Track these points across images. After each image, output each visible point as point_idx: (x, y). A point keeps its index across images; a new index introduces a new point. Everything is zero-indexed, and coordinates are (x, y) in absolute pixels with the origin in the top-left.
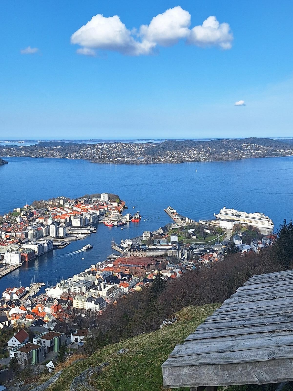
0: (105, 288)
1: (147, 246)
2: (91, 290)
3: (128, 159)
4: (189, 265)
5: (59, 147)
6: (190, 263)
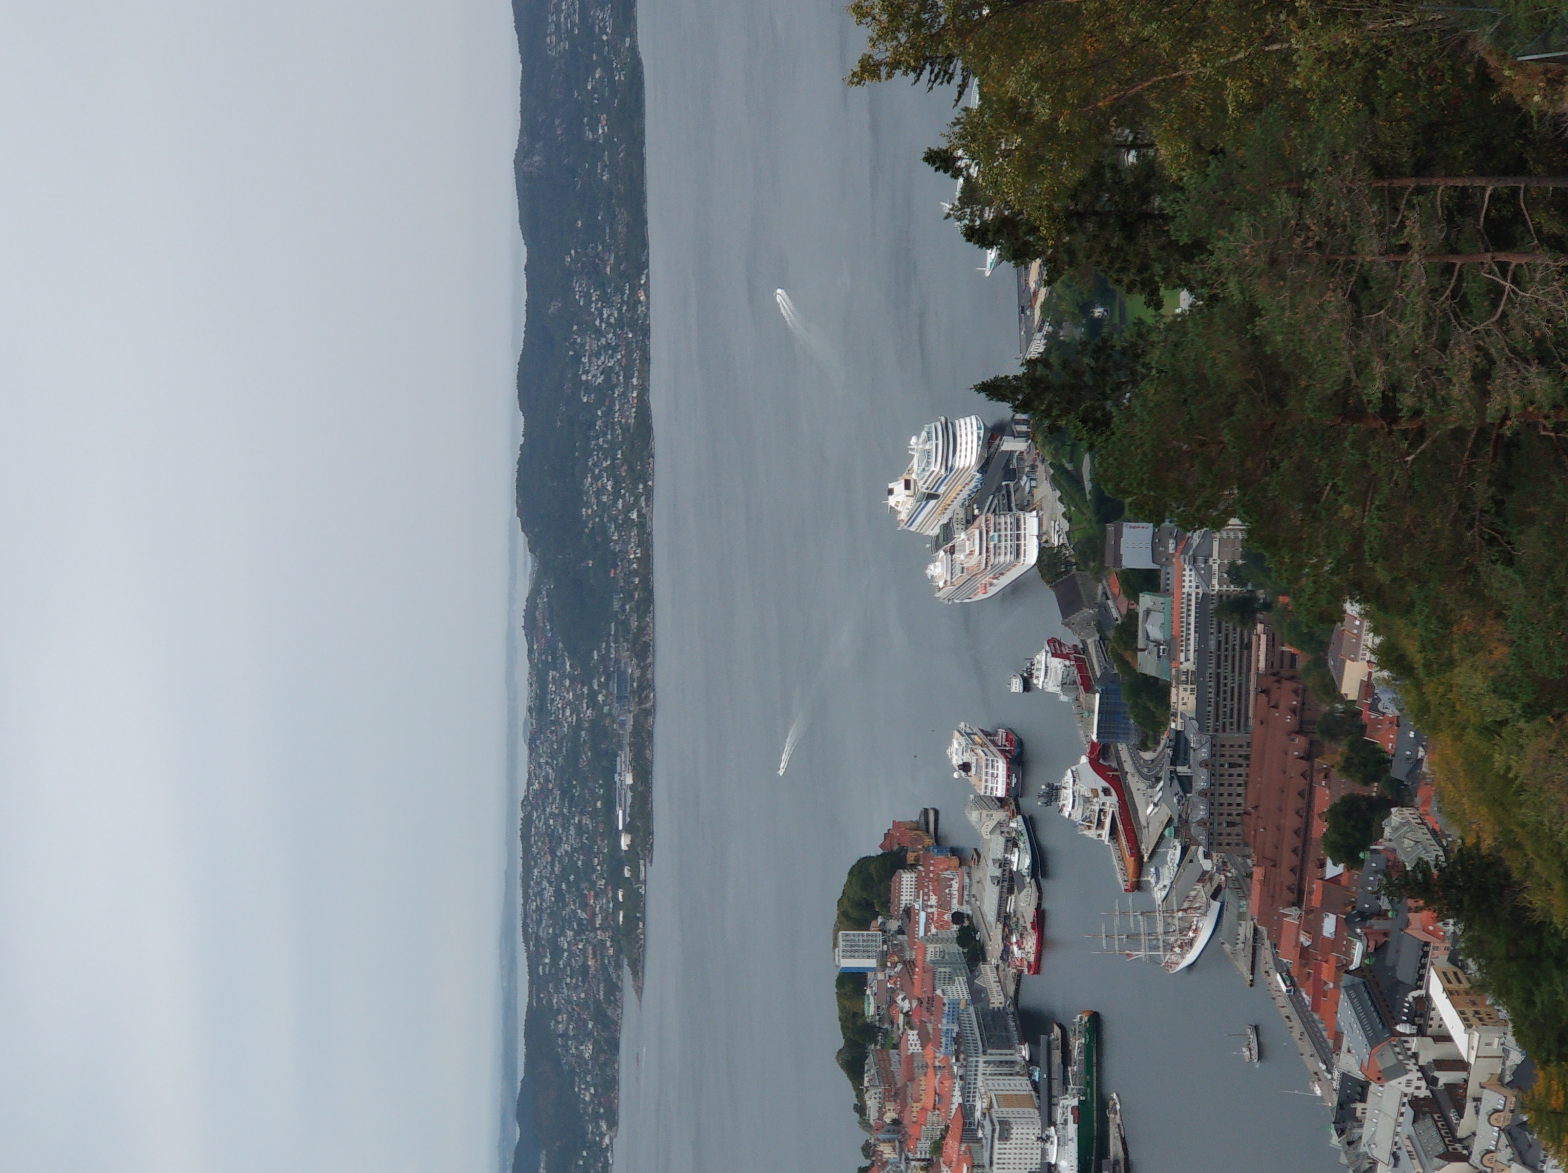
1: (1178, 725)
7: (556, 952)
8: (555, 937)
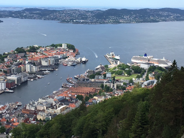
0: (59, 107)
1: (90, 80)
2: (49, 109)
3: (83, 21)
4: (117, 93)
5: (38, 12)
6: (118, 92)
7: (62, 13)
8: (64, 13)
